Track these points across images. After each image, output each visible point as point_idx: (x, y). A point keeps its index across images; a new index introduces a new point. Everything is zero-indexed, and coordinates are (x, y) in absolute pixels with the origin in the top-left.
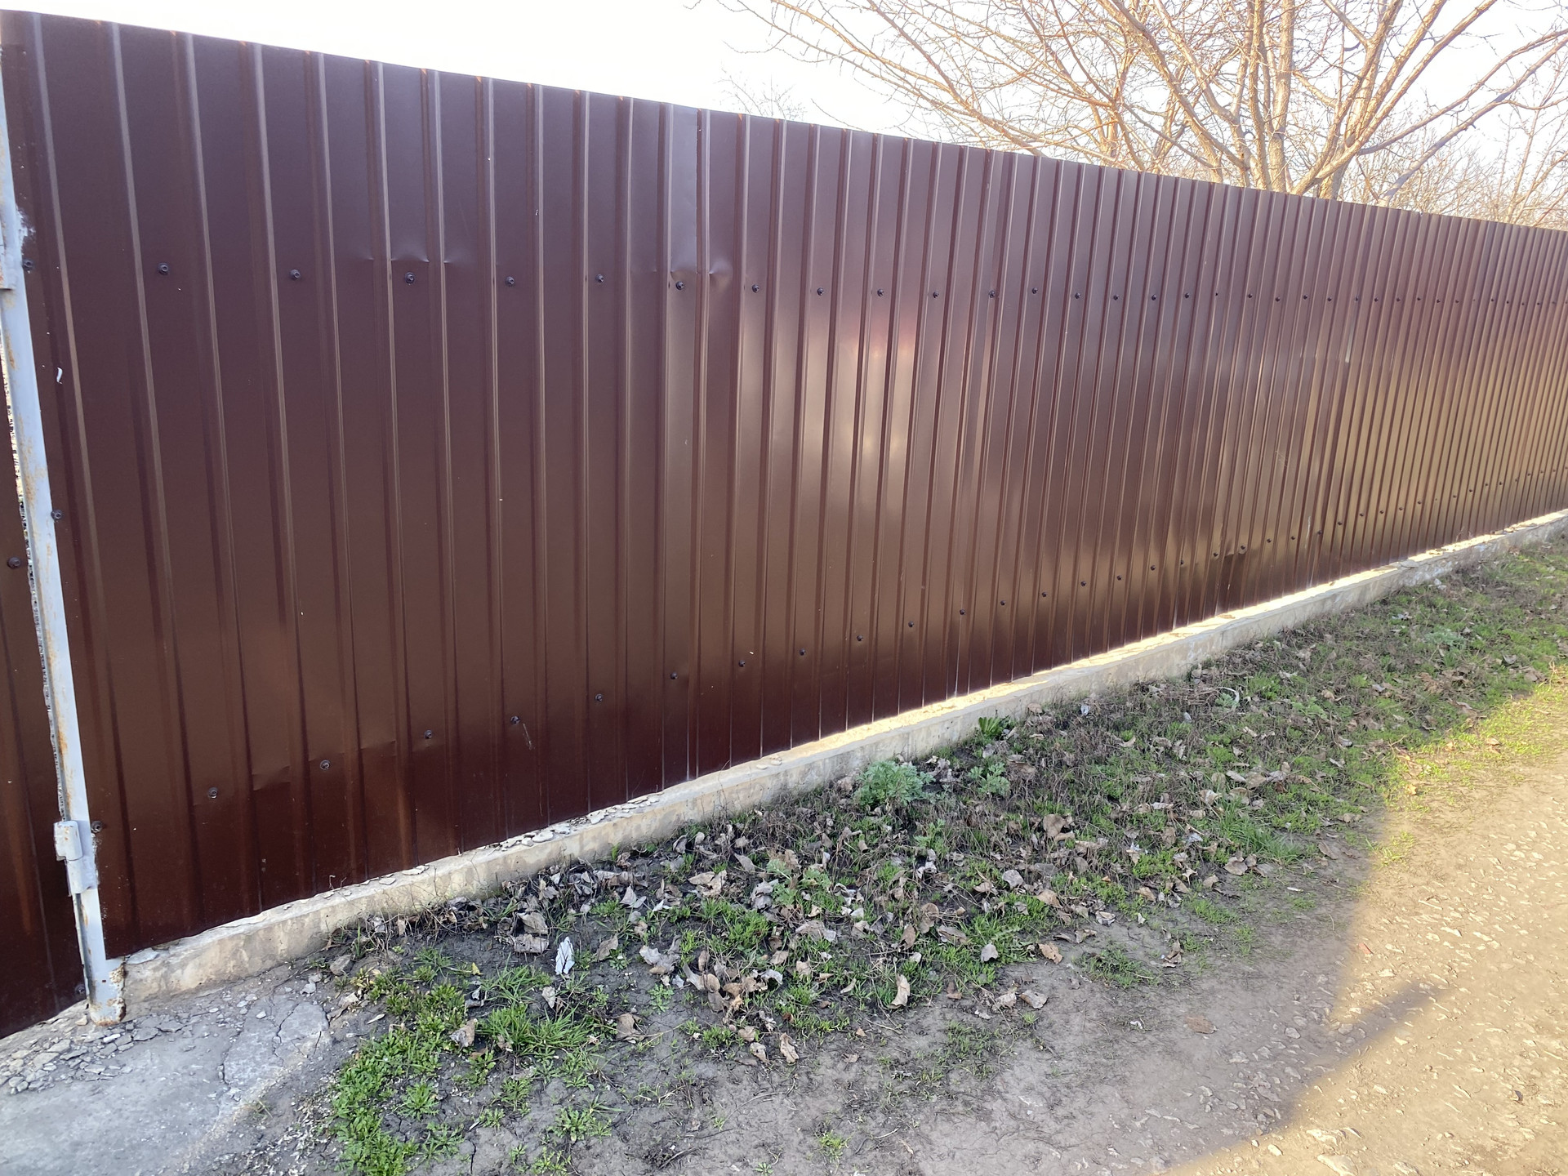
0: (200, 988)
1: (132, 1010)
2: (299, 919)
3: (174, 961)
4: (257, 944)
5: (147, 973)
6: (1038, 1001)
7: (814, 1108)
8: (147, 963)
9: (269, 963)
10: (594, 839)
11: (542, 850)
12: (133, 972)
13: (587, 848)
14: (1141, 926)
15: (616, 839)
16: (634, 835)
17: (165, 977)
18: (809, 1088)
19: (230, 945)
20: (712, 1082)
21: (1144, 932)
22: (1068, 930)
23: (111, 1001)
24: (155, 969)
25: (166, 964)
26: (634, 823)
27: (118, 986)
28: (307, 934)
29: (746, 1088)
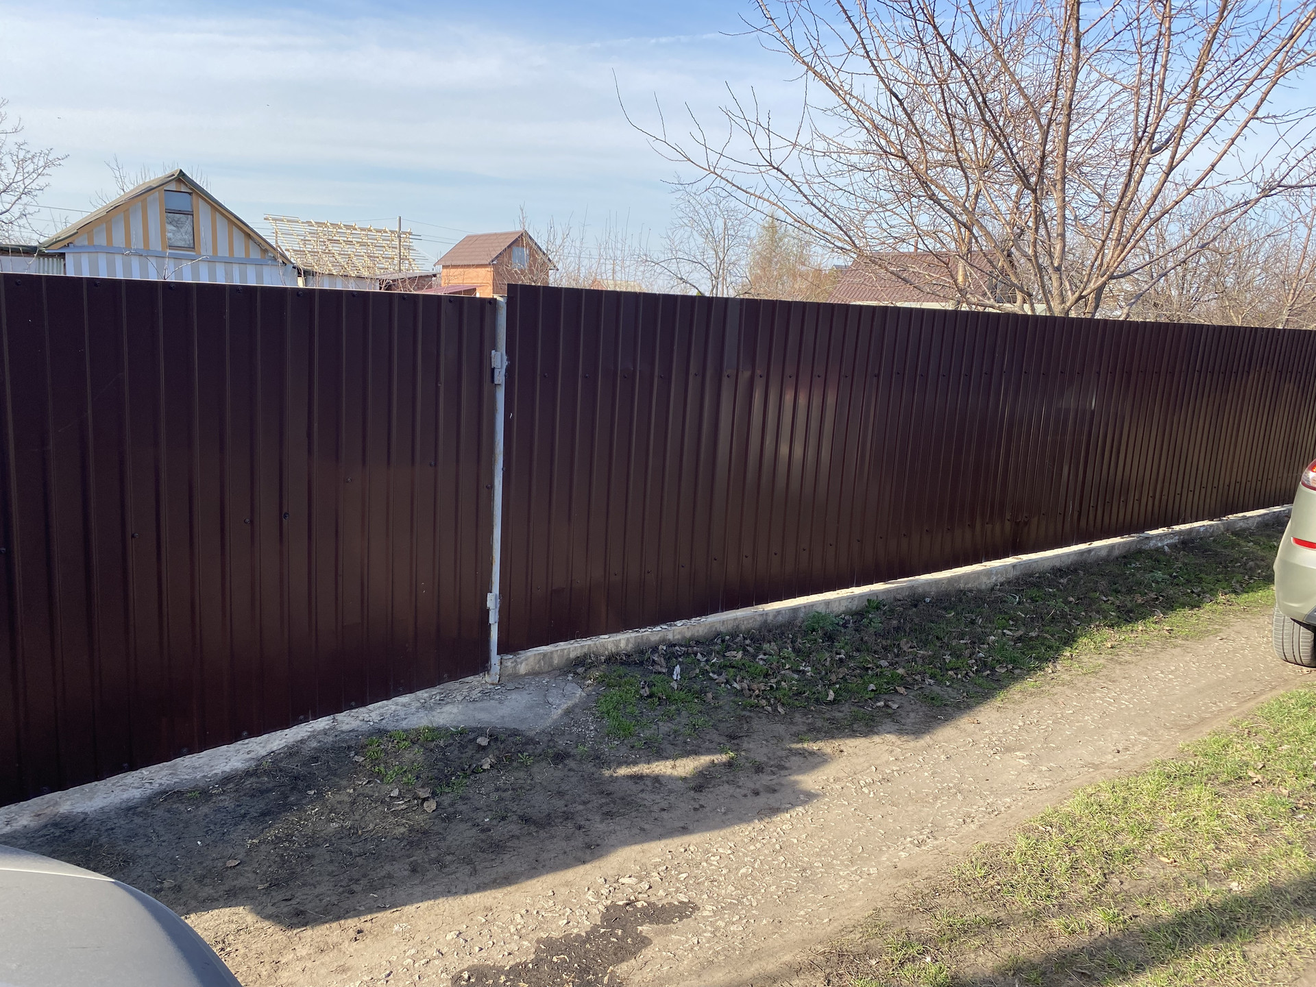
0: (526, 674)
1: (503, 679)
2: (563, 650)
3: (518, 660)
4: (547, 658)
5: (509, 664)
6: (895, 706)
7: (794, 729)
8: (509, 660)
9: (550, 669)
10: (679, 633)
11: (657, 635)
12: (504, 663)
13: (676, 637)
14: (948, 686)
15: (688, 634)
16: (696, 634)
17: (515, 667)
18: (792, 723)
19: (537, 658)
20: (750, 717)
21: (949, 689)
22: (910, 685)
23: (496, 674)
24: (512, 663)
25: (516, 661)
26: (697, 628)
27: (499, 668)
28: (565, 658)
29: (764, 720)
